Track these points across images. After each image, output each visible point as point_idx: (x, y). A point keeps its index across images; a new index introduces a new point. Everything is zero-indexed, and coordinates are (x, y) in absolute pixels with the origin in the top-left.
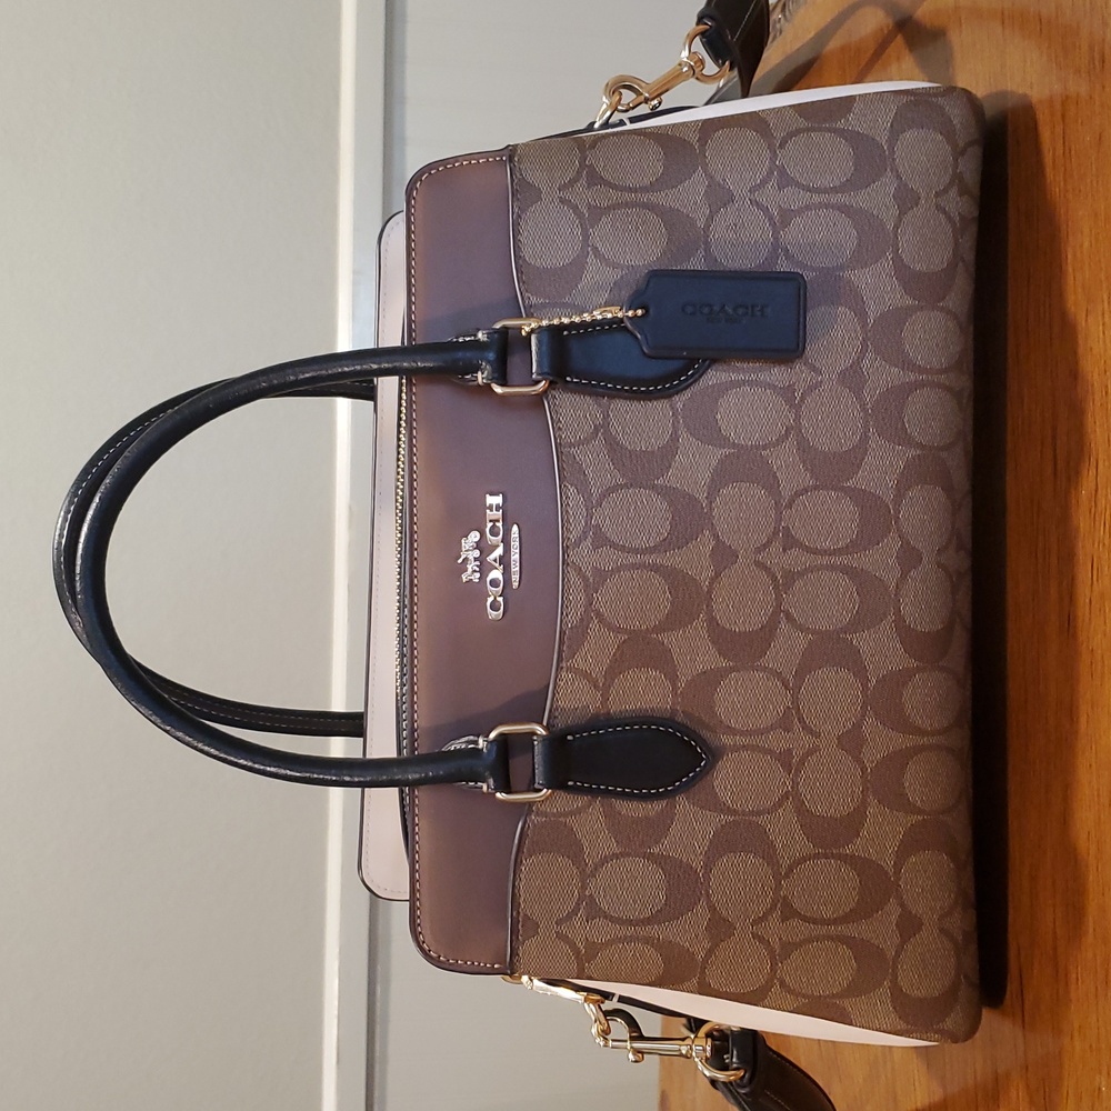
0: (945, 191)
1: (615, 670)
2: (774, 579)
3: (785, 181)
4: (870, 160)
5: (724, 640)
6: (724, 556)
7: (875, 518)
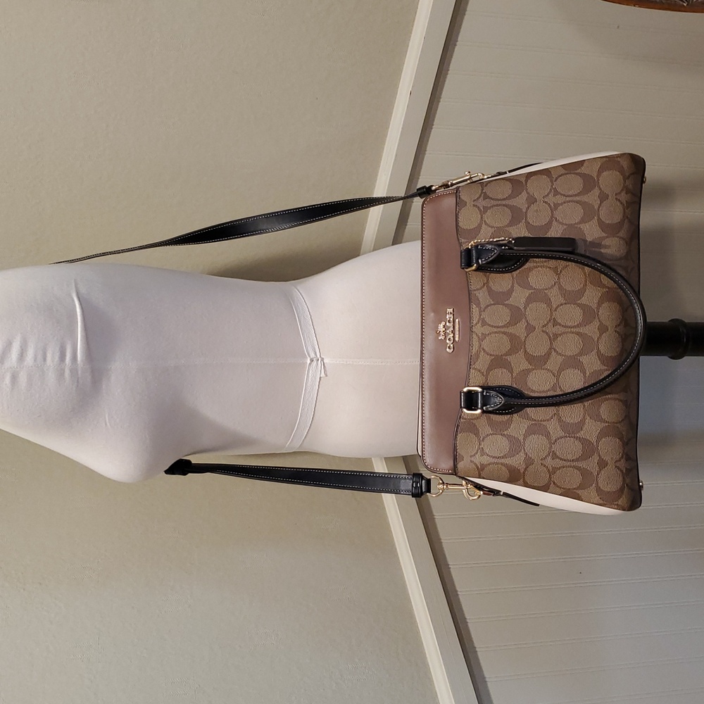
0: (620, 193)
1: (490, 369)
2: (550, 337)
3: (556, 193)
4: (590, 183)
5: (530, 358)
6: (530, 329)
7: (589, 314)
